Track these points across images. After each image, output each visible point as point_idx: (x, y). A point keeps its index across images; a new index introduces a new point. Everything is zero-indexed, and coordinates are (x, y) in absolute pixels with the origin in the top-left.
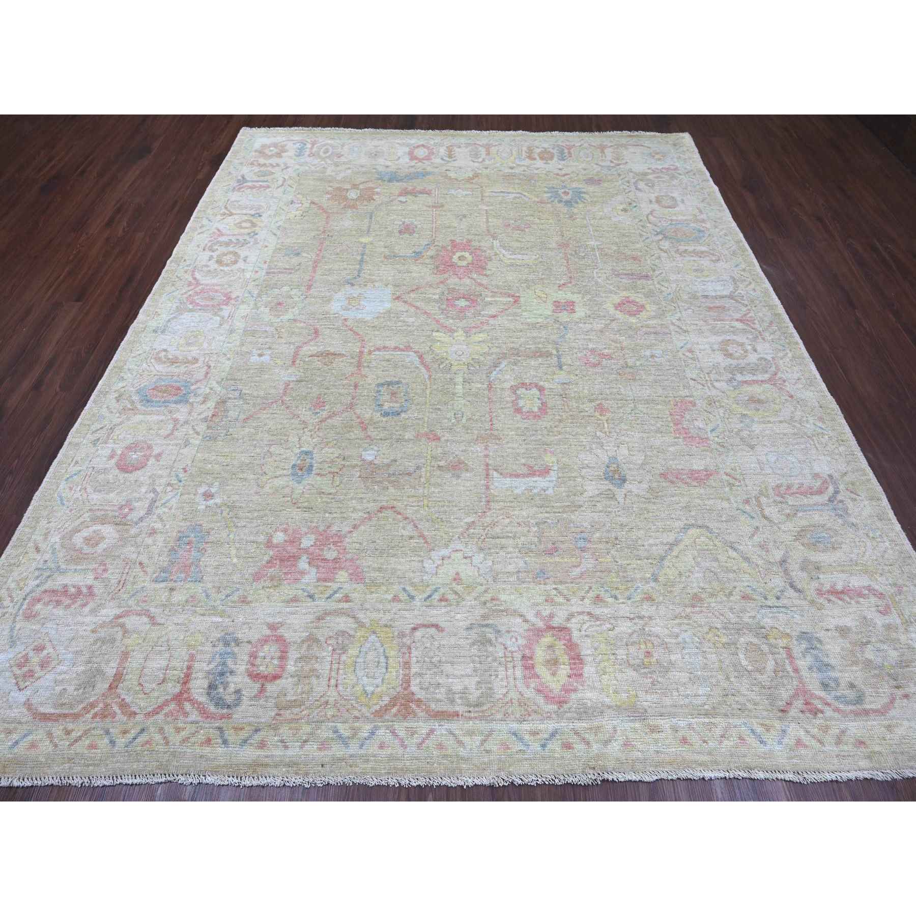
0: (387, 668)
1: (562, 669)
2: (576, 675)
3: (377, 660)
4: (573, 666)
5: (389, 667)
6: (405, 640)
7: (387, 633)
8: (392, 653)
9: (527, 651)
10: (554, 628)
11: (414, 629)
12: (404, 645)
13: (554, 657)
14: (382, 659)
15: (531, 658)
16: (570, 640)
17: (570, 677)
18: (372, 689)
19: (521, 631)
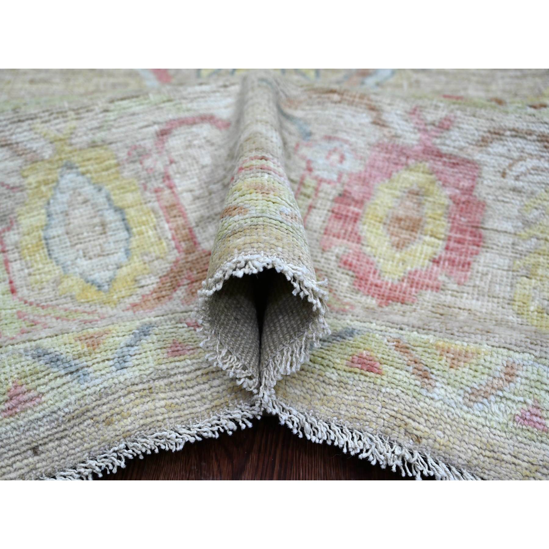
0: (128, 229)
1: (424, 242)
2: (452, 262)
3: (97, 220)
4: (452, 244)
5: (131, 225)
6: (148, 162)
7: (99, 160)
8: (130, 198)
9: (356, 188)
10: (440, 155)
11: (163, 134)
12: (151, 174)
13: (415, 215)
14: (110, 216)
15: (360, 203)
16: (470, 190)
17: (436, 262)
18: (108, 274)
19: (361, 143)
